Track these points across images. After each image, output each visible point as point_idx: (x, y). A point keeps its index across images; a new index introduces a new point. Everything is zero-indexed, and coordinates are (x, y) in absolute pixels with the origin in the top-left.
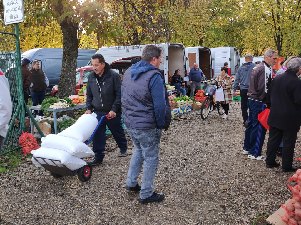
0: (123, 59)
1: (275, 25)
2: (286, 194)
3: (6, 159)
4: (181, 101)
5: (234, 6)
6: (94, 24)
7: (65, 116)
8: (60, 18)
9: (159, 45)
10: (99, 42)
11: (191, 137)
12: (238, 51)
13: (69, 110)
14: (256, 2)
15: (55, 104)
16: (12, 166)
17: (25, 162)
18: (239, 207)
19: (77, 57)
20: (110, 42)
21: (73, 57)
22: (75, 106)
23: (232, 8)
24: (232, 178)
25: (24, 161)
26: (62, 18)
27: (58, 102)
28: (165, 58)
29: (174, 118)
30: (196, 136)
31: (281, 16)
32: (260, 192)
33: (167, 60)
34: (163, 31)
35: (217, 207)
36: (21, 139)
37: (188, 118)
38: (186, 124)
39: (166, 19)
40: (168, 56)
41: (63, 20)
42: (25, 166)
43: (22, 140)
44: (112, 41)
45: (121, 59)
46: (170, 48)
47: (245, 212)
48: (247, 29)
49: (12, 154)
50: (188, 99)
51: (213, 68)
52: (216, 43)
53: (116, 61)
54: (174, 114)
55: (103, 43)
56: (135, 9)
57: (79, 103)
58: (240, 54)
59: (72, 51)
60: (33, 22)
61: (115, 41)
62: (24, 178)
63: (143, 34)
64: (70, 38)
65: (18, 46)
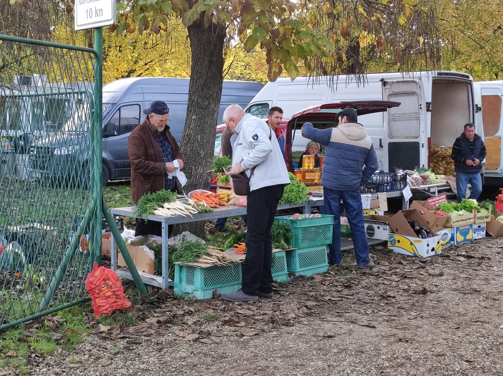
0: (323, 107)
3: (56, 322)
4: (461, 212)
6: (261, 26)
7: (187, 233)
8: (189, 13)
9: (411, 76)
10: (270, 68)
11: (483, 304)
13: (196, 220)
15: (166, 205)
16: (69, 340)
17: (96, 334)
19: (219, 100)
20: (296, 68)
21: (211, 101)
22: (210, 211)
25: (94, 331)
26: (192, 14)
27: (174, 201)
28: (424, 107)
29: (440, 252)
30: (498, 302)
33: (428, 110)
36: (91, 279)
37: (477, 255)
38: (471, 271)
39: (432, 15)
40: (430, 101)
41: (194, 20)
42: (95, 342)
43: (92, 283)
44: (300, 63)
45: (317, 108)
46: (436, 83)
49: (70, 311)
50: (477, 209)
53: (305, 111)
54: (442, 242)
55: (280, 72)
57: (218, 206)
59: (209, 88)
60: (131, 23)
61: (308, 66)
62: (94, 370)
63: (372, 49)
64: (207, 59)
65: (98, 77)
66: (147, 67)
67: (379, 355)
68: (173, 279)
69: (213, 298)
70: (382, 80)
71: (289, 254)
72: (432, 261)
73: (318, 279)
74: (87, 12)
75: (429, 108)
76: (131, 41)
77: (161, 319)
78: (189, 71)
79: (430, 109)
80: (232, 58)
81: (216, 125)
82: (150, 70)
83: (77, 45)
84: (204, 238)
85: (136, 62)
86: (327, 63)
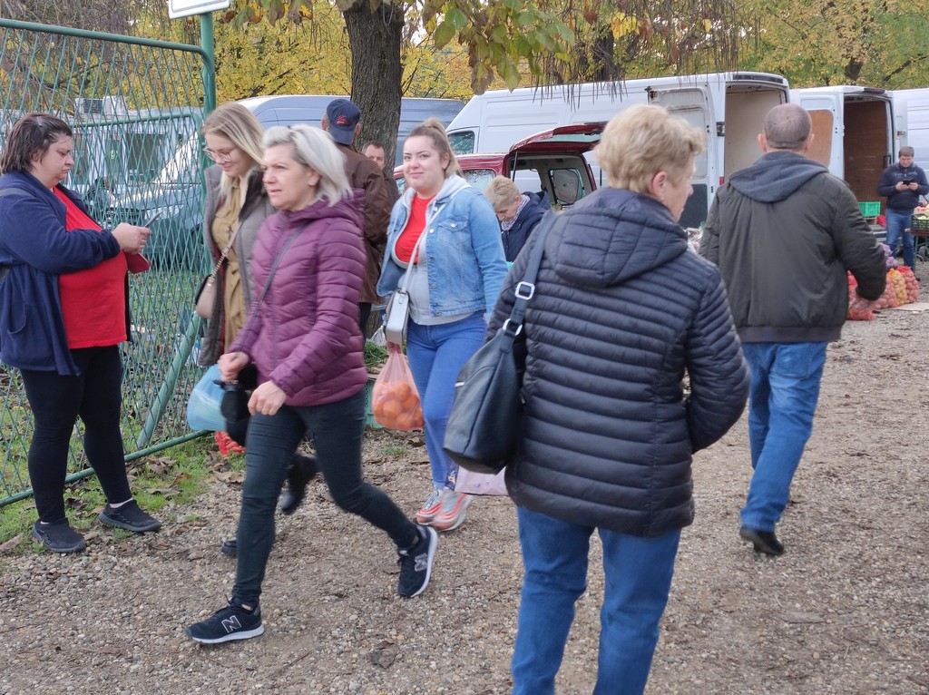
0: (558, 131)
3: (163, 465)
6: (458, 8)
9: (693, 81)
10: (475, 73)
19: (397, 127)
20: (516, 73)
21: (384, 129)
28: (713, 129)
33: (719, 134)
34: (708, 30)
40: (722, 119)
44: (523, 66)
45: (548, 133)
46: (731, 91)
49: (182, 450)
52: (913, 70)
53: (529, 140)
55: (491, 78)
59: (381, 107)
60: (255, 7)
61: (535, 69)
63: (633, 43)
64: (376, 61)
65: (209, 90)
66: (282, 80)
70: (648, 89)
75: (721, 130)
76: (255, 40)
79: (723, 132)
80: (415, 63)
81: (394, 166)
82: (288, 85)
83: (172, 43)
85: (265, 74)
86: (563, 62)
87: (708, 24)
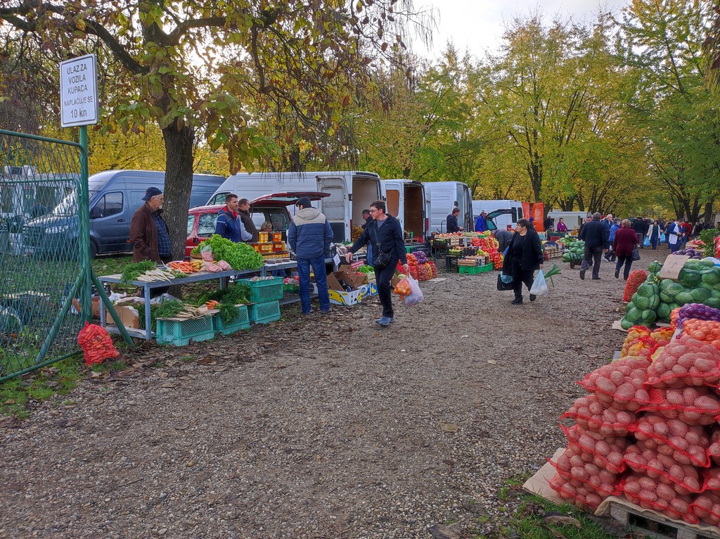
0: (273, 196)
1: (530, 148)
2: (554, 440)
3: (52, 372)
5: (463, 114)
6: (223, 132)
8: (165, 118)
9: (338, 174)
10: (231, 165)
11: (390, 336)
12: (469, 189)
13: (173, 284)
14: (500, 109)
15: (148, 272)
16: (64, 386)
17: (89, 379)
18: (476, 464)
20: (252, 166)
21: (184, 190)
22: (185, 277)
23: (461, 117)
24: (462, 410)
25: (87, 378)
26: (168, 119)
27: (155, 269)
28: (347, 197)
29: (360, 302)
31: (539, 133)
32: (510, 437)
33: (350, 200)
34: (343, 150)
35: (438, 464)
36: (83, 335)
39: (351, 131)
40: (351, 193)
41: (169, 123)
42: (88, 386)
43: (83, 338)
44: (256, 162)
45: (269, 196)
46: (355, 179)
47: (487, 472)
48: (484, 153)
49: (64, 363)
51: (427, 217)
52: (431, 174)
53: (260, 198)
54: (361, 294)
55: (240, 168)
56: (297, 109)
57: (191, 272)
58: (473, 194)
59: (182, 179)
60: (113, 124)
61: (261, 164)
62: (88, 409)
63: (308, 155)
64: (179, 156)
65: (84, 167)
66: (128, 162)
67: (319, 378)
68: (155, 332)
69: (190, 344)
70: (317, 177)
71: (250, 307)
72: (355, 308)
73: (273, 325)
74: (72, 112)
75: (351, 198)
76: (113, 141)
77: (146, 363)
78: (164, 166)
81: (189, 209)
82: (131, 164)
83: (65, 140)
84: (181, 298)
85: (118, 158)
86: (275, 162)
87: (344, 147)
